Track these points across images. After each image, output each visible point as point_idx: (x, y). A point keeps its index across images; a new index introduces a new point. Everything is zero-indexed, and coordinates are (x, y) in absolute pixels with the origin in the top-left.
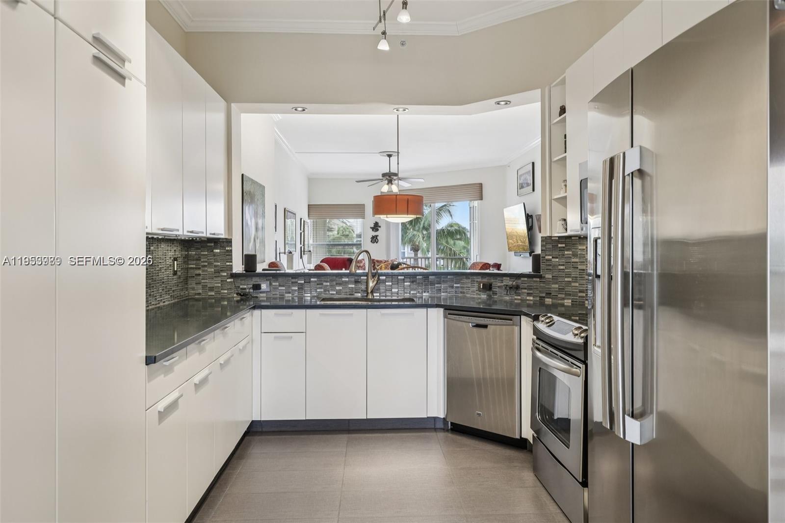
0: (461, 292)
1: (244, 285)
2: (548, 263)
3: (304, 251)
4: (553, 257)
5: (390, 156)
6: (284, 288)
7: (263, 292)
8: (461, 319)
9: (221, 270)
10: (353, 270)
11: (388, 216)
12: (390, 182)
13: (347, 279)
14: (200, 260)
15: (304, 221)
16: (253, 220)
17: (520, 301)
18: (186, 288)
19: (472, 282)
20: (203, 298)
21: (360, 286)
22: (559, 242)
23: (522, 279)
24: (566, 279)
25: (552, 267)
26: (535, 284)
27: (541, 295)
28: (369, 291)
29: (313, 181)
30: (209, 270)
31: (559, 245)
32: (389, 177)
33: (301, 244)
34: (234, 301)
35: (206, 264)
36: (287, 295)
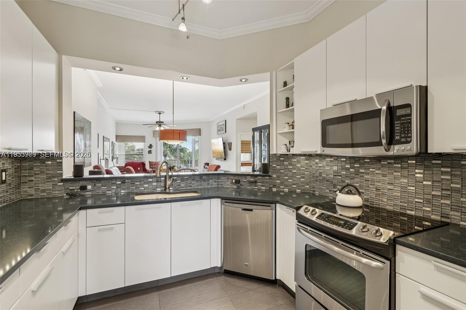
0: (221, 185)
1: (73, 186)
2: (274, 169)
3: (114, 158)
4: (277, 166)
5: (160, 113)
6: (106, 188)
7: (89, 191)
8: (234, 206)
9: (52, 177)
10: (158, 175)
11: (168, 141)
12: (160, 126)
13: (152, 180)
14: (33, 170)
15: (114, 143)
16: (83, 141)
17: (257, 190)
18: (19, 192)
19: (228, 179)
20: (36, 199)
21: (159, 184)
22: (281, 157)
23: (258, 177)
24: (285, 178)
25: (276, 171)
26: (266, 180)
27: (270, 186)
28: (167, 187)
29: (118, 124)
30: (42, 176)
31: (281, 159)
32: (160, 123)
33: (112, 154)
34: (64, 199)
35: (39, 172)
36: (108, 192)
